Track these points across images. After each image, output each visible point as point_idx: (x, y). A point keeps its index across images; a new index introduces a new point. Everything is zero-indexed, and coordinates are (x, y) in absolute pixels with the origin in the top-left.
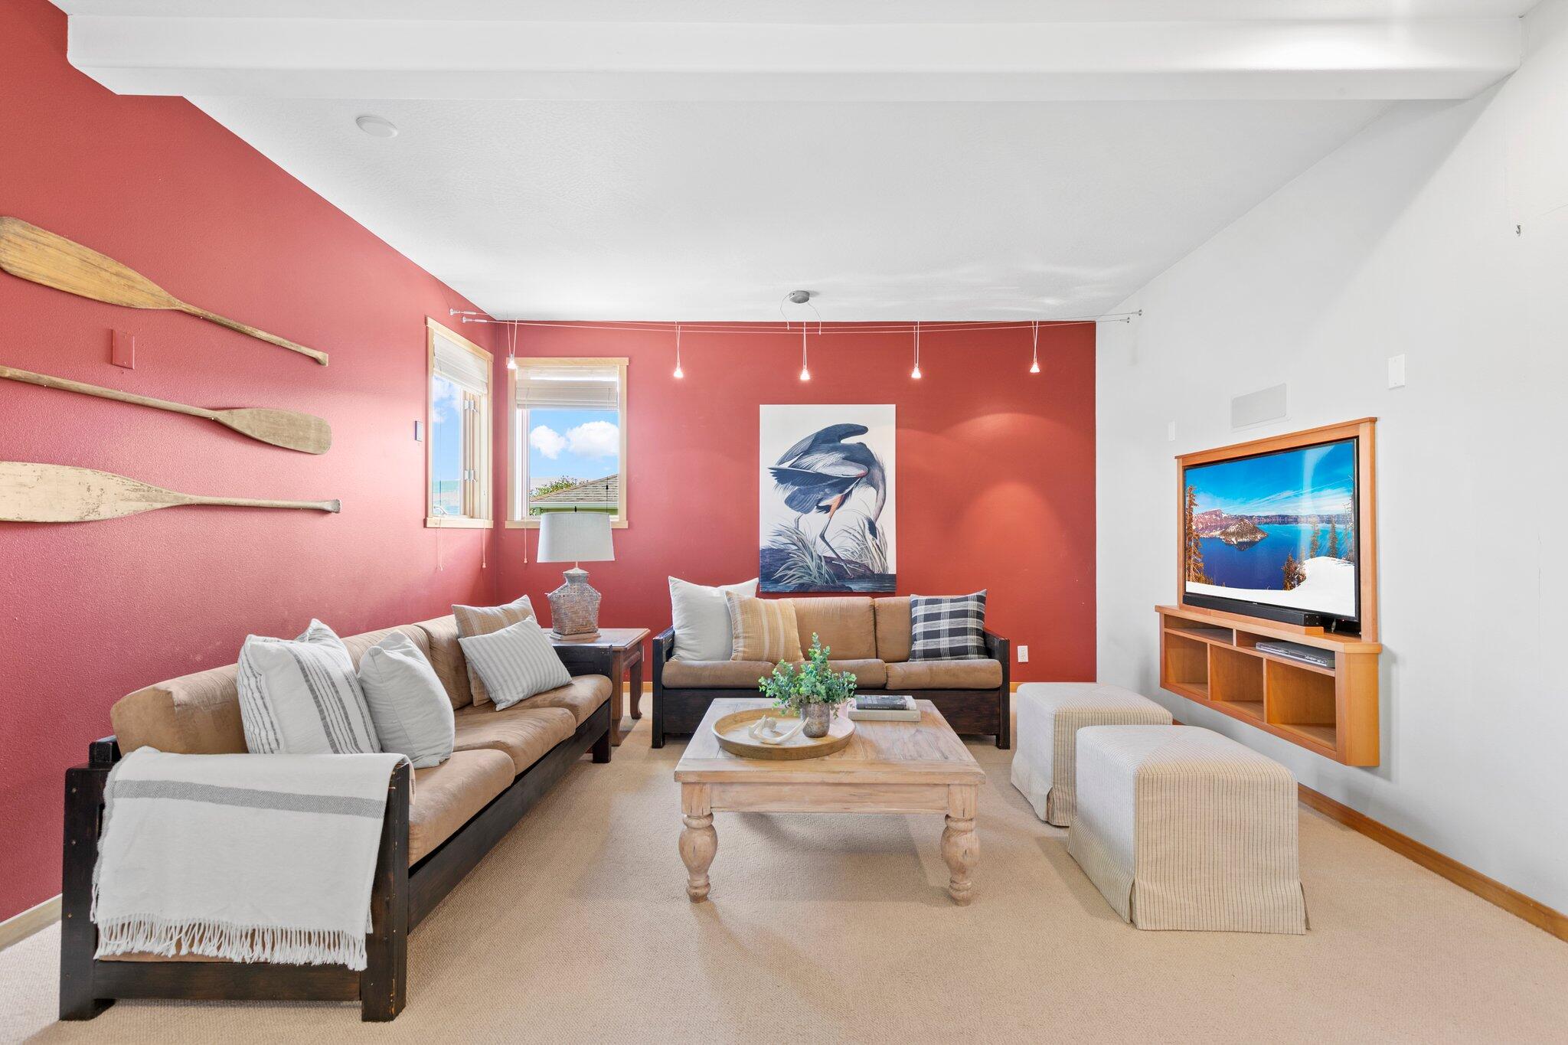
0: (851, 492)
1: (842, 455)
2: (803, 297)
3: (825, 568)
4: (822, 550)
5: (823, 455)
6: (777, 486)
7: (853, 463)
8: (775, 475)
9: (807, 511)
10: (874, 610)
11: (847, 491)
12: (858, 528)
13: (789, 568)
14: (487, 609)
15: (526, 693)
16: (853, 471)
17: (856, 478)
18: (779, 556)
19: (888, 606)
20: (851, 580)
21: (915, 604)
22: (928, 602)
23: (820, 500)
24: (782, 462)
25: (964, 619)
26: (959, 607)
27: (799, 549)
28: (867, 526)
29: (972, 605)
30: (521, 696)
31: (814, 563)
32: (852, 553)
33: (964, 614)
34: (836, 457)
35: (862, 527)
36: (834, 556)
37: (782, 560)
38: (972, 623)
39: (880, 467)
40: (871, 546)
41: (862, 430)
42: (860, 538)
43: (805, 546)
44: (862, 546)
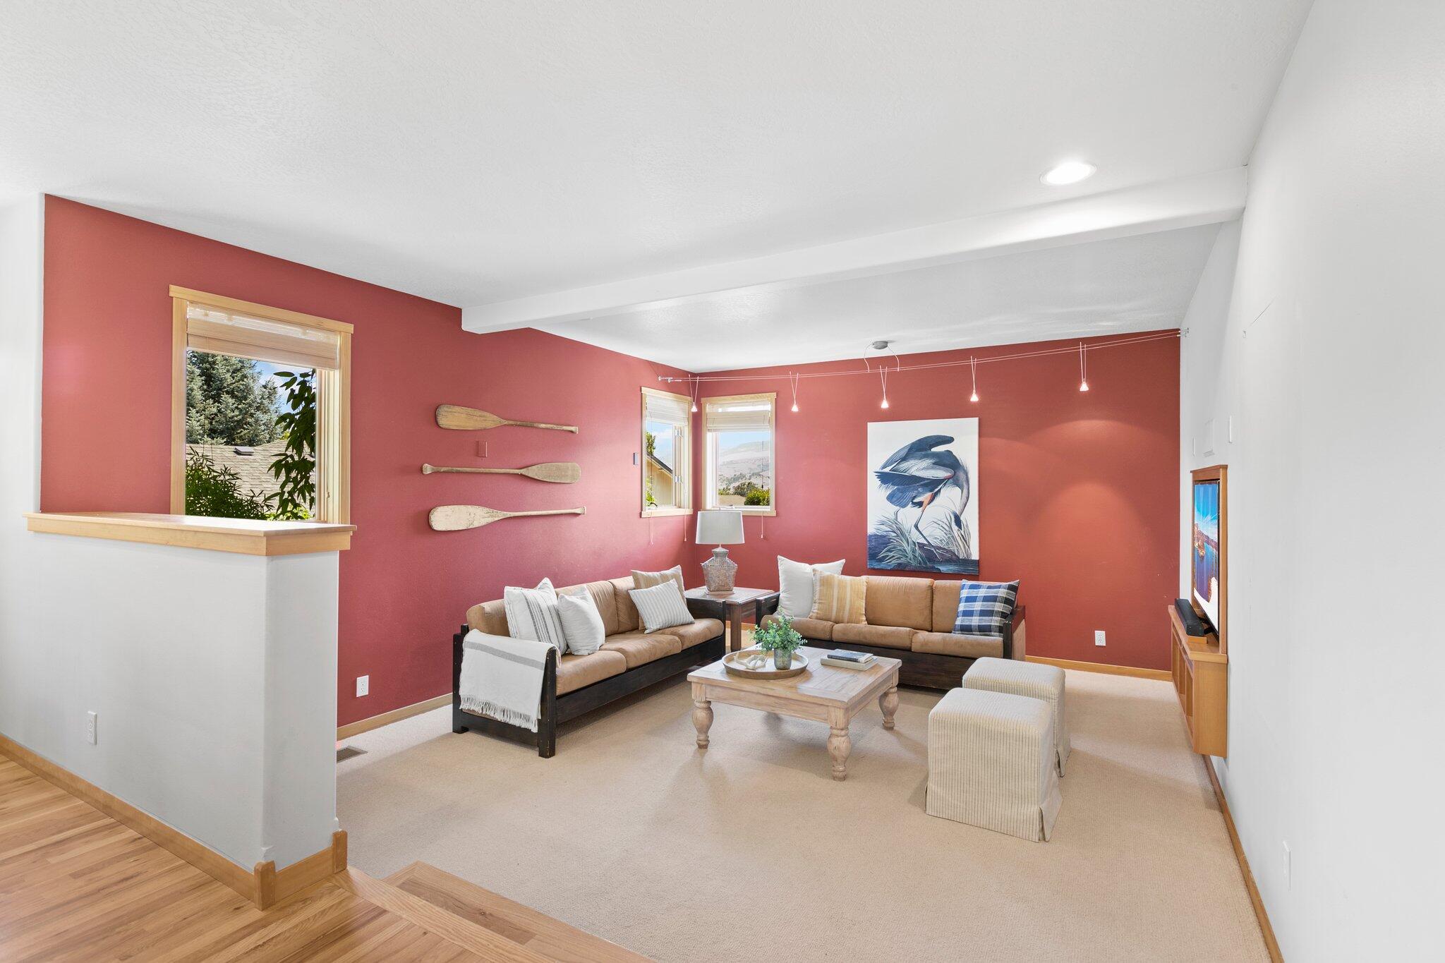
0: (939, 491)
1: (932, 461)
3: (918, 552)
4: (915, 537)
5: (916, 461)
6: (880, 486)
7: (942, 468)
8: (879, 477)
9: (904, 506)
10: (931, 589)
11: (937, 490)
12: (945, 521)
13: (889, 551)
14: (650, 574)
15: (661, 625)
16: (941, 473)
17: (943, 480)
18: (883, 541)
19: (944, 588)
20: (940, 563)
21: (963, 587)
23: (914, 497)
24: (884, 467)
25: (993, 603)
26: (992, 593)
27: (898, 536)
28: (953, 519)
29: (1002, 593)
30: (658, 627)
31: (910, 548)
32: (941, 540)
33: (994, 599)
34: (927, 462)
35: (949, 519)
36: (926, 542)
37: (884, 544)
38: (999, 607)
39: (964, 470)
40: (957, 535)
41: (950, 440)
42: (947, 529)
43: (902, 533)
44: (949, 535)
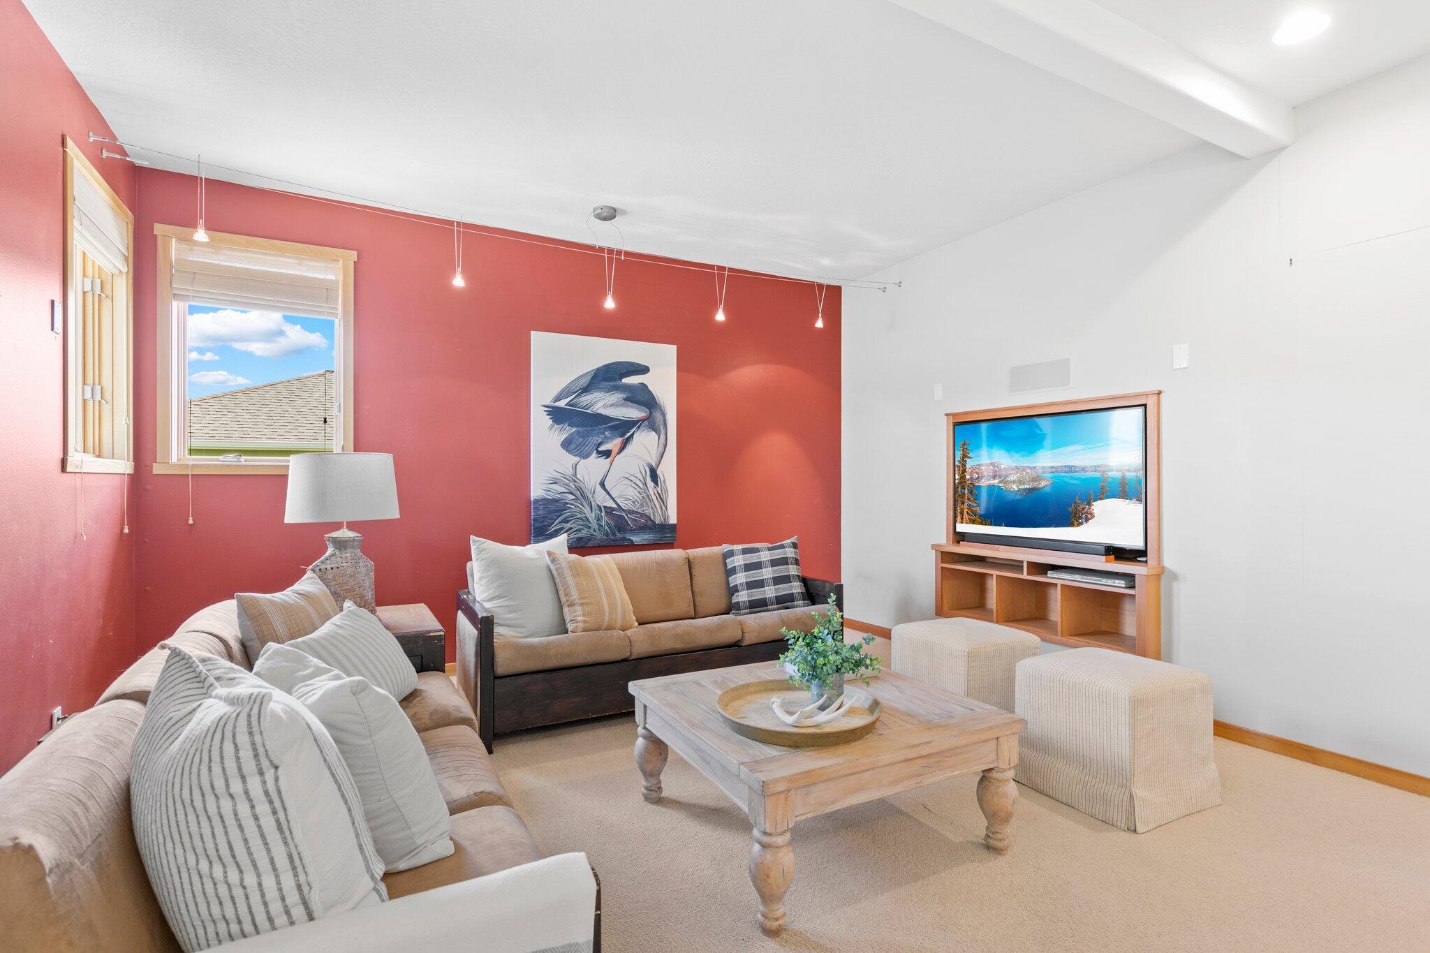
0: (632, 436)
1: (623, 396)
2: (609, 215)
4: (601, 499)
5: (603, 394)
6: (552, 427)
7: (635, 405)
8: (549, 414)
9: (586, 456)
10: (689, 562)
11: (628, 434)
12: (639, 476)
14: (282, 596)
16: (634, 413)
17: (638, 421)
18: (554, 507)
19: (703, 557)
21: (731, 554)
22: (745, 551)
23: (600, 444)
24: (557, 399)
25: (785, 566)
26: (777, 554)
27: (577, 499)
28: (648, 473)
29: (789, 552)
31: (593, 515)
32: (633, 502)
33: (784, 561)
34: (617, 397)
35: (644, 474)
36: (615, 506)
38: (792, 570)
39: (661, 410)
40: (652, 494)
41: (644, 370)
42: (641, 485)
43: (583, 495)
44: (644, 495)
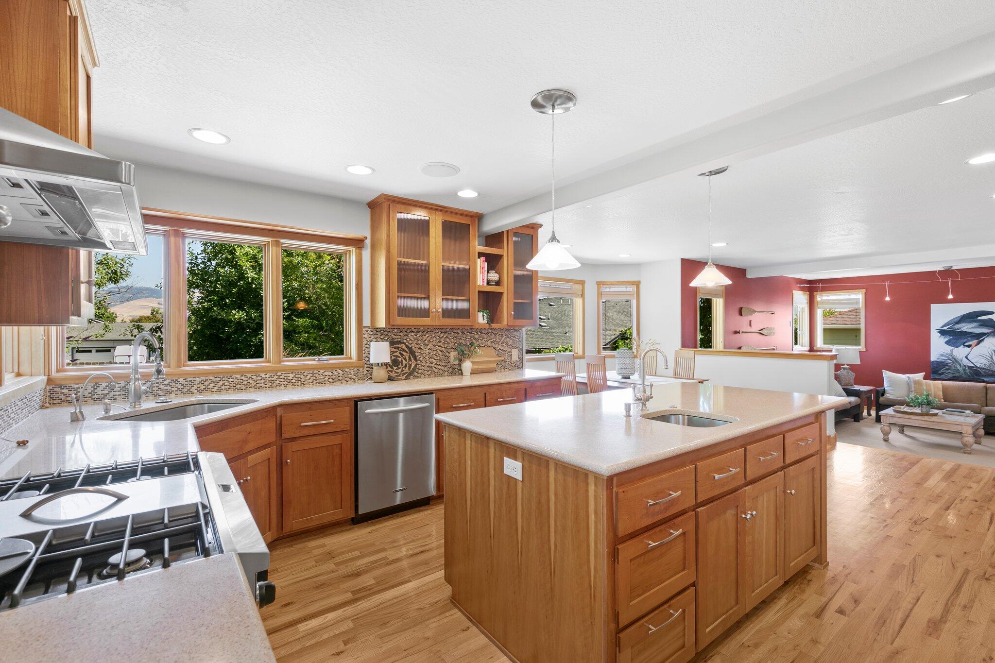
0: (984, 339)
1: (978, 324)
2: (949, 268)
3: (968, 370)
5: (967, 324)
6: (940, 336)
7: (985, 327)
8: (939, 332)
9: (957, 347)
10: (986, 389)
11: (982, 339)
12: (988, 355)
16: (985, 330)
17: (986, 334)
20: (984, 376)
23: (965, 343)
24: (943, 327)
27: (953, 362)
28: (993, 354)
31: (961, 368)
32: (985, 365)
34: (974, 324)
37: (943, 366)
41: (992, 313)
43: (956, 361)
